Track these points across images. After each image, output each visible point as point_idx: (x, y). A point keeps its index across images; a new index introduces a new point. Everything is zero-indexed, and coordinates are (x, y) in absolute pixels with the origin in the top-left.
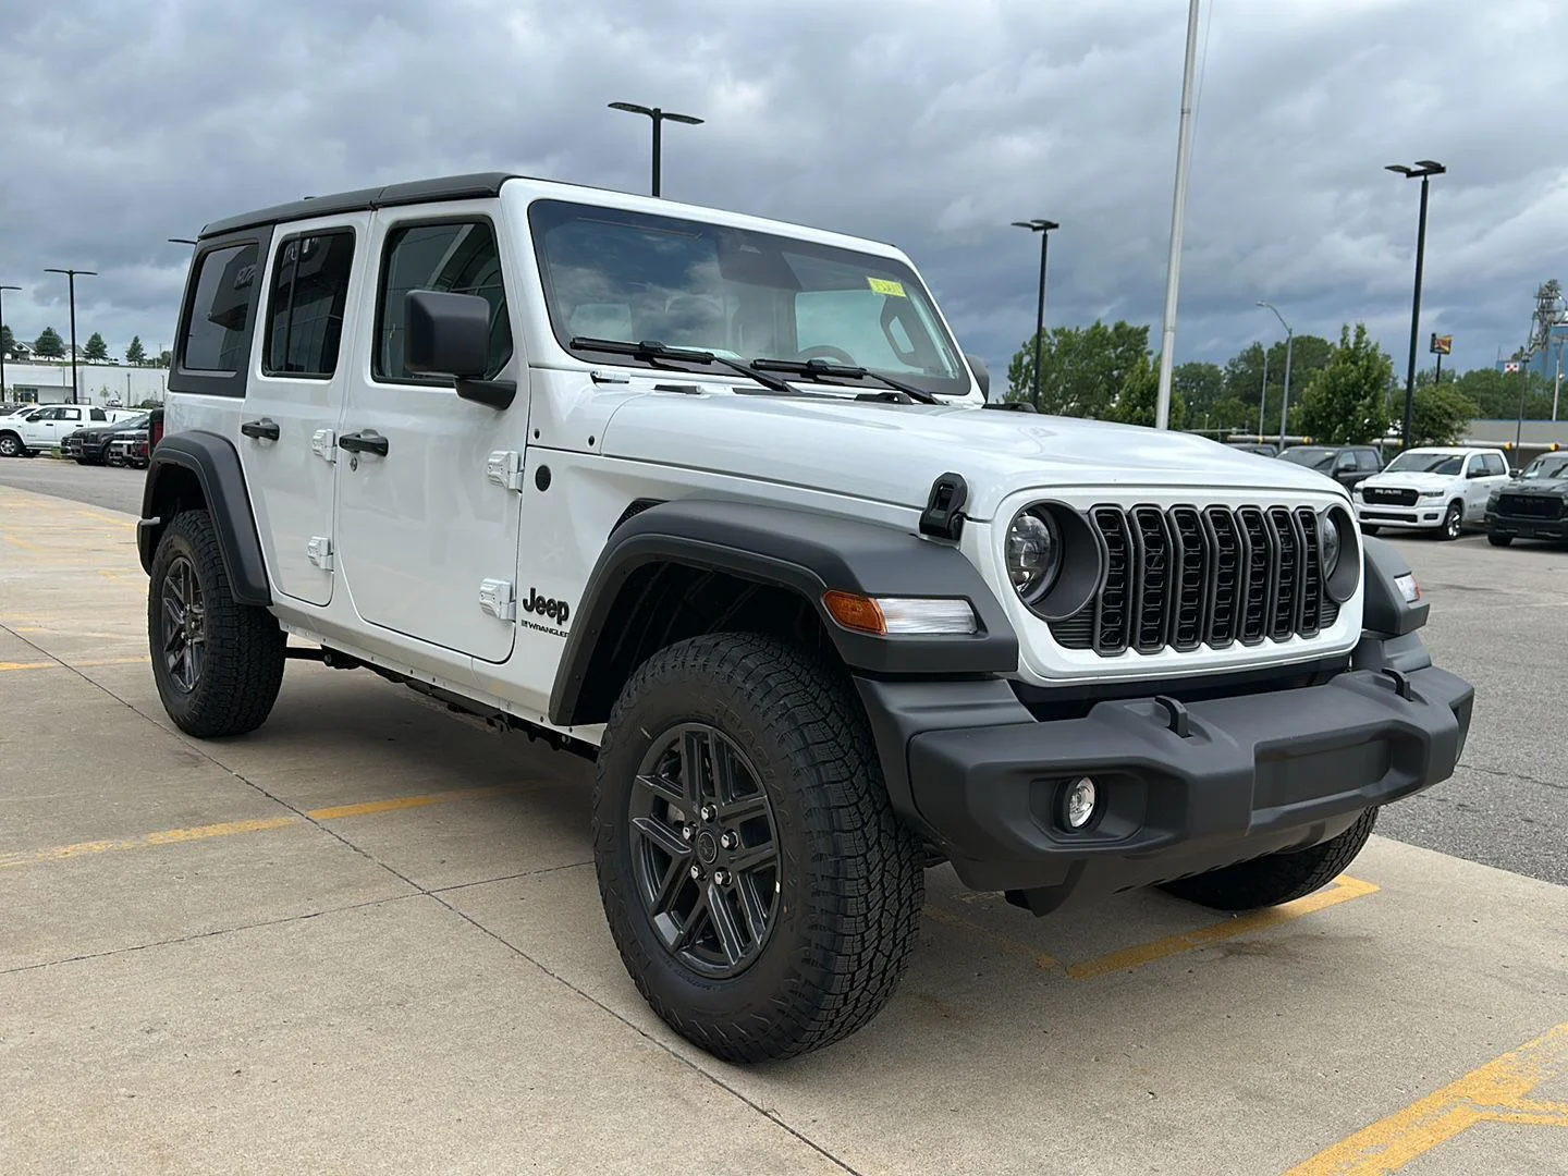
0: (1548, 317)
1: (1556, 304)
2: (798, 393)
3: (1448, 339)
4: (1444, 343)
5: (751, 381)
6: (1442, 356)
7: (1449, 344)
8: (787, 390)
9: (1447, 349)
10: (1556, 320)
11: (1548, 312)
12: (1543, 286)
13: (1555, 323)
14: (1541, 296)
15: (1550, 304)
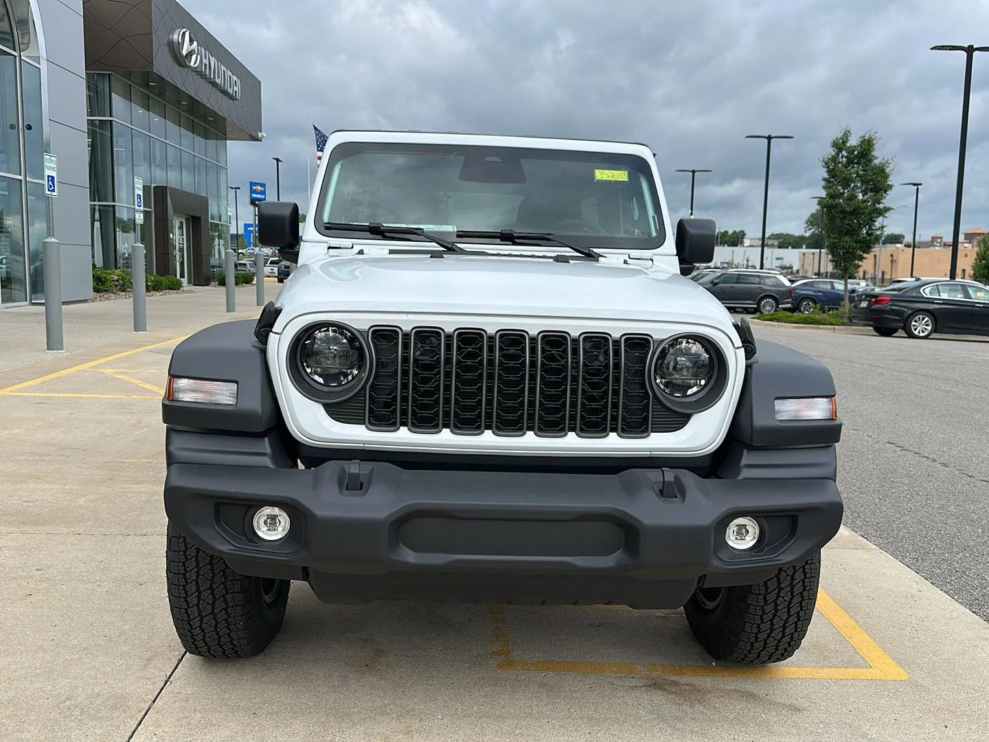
2: (463, 252)
5: (434, 244)
8: (454, 250)
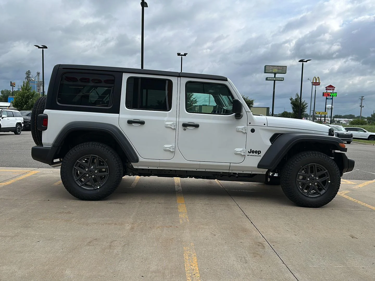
0: (29, 79)
1: (30, 76)
3: (14, 83)
4: (14, 84)
6: (13, 87)
7: (15, 84)
9: (14, 85)
10: (31, 80)
11: (29, 78)
12: (27, 71)
13: (30, 80)
14: (27, 74)
15: (29, 76)
